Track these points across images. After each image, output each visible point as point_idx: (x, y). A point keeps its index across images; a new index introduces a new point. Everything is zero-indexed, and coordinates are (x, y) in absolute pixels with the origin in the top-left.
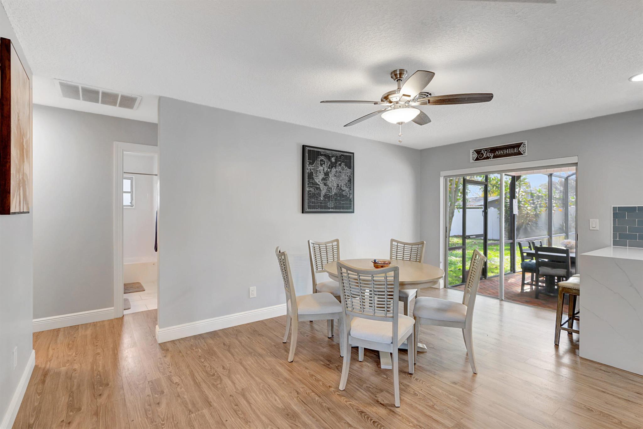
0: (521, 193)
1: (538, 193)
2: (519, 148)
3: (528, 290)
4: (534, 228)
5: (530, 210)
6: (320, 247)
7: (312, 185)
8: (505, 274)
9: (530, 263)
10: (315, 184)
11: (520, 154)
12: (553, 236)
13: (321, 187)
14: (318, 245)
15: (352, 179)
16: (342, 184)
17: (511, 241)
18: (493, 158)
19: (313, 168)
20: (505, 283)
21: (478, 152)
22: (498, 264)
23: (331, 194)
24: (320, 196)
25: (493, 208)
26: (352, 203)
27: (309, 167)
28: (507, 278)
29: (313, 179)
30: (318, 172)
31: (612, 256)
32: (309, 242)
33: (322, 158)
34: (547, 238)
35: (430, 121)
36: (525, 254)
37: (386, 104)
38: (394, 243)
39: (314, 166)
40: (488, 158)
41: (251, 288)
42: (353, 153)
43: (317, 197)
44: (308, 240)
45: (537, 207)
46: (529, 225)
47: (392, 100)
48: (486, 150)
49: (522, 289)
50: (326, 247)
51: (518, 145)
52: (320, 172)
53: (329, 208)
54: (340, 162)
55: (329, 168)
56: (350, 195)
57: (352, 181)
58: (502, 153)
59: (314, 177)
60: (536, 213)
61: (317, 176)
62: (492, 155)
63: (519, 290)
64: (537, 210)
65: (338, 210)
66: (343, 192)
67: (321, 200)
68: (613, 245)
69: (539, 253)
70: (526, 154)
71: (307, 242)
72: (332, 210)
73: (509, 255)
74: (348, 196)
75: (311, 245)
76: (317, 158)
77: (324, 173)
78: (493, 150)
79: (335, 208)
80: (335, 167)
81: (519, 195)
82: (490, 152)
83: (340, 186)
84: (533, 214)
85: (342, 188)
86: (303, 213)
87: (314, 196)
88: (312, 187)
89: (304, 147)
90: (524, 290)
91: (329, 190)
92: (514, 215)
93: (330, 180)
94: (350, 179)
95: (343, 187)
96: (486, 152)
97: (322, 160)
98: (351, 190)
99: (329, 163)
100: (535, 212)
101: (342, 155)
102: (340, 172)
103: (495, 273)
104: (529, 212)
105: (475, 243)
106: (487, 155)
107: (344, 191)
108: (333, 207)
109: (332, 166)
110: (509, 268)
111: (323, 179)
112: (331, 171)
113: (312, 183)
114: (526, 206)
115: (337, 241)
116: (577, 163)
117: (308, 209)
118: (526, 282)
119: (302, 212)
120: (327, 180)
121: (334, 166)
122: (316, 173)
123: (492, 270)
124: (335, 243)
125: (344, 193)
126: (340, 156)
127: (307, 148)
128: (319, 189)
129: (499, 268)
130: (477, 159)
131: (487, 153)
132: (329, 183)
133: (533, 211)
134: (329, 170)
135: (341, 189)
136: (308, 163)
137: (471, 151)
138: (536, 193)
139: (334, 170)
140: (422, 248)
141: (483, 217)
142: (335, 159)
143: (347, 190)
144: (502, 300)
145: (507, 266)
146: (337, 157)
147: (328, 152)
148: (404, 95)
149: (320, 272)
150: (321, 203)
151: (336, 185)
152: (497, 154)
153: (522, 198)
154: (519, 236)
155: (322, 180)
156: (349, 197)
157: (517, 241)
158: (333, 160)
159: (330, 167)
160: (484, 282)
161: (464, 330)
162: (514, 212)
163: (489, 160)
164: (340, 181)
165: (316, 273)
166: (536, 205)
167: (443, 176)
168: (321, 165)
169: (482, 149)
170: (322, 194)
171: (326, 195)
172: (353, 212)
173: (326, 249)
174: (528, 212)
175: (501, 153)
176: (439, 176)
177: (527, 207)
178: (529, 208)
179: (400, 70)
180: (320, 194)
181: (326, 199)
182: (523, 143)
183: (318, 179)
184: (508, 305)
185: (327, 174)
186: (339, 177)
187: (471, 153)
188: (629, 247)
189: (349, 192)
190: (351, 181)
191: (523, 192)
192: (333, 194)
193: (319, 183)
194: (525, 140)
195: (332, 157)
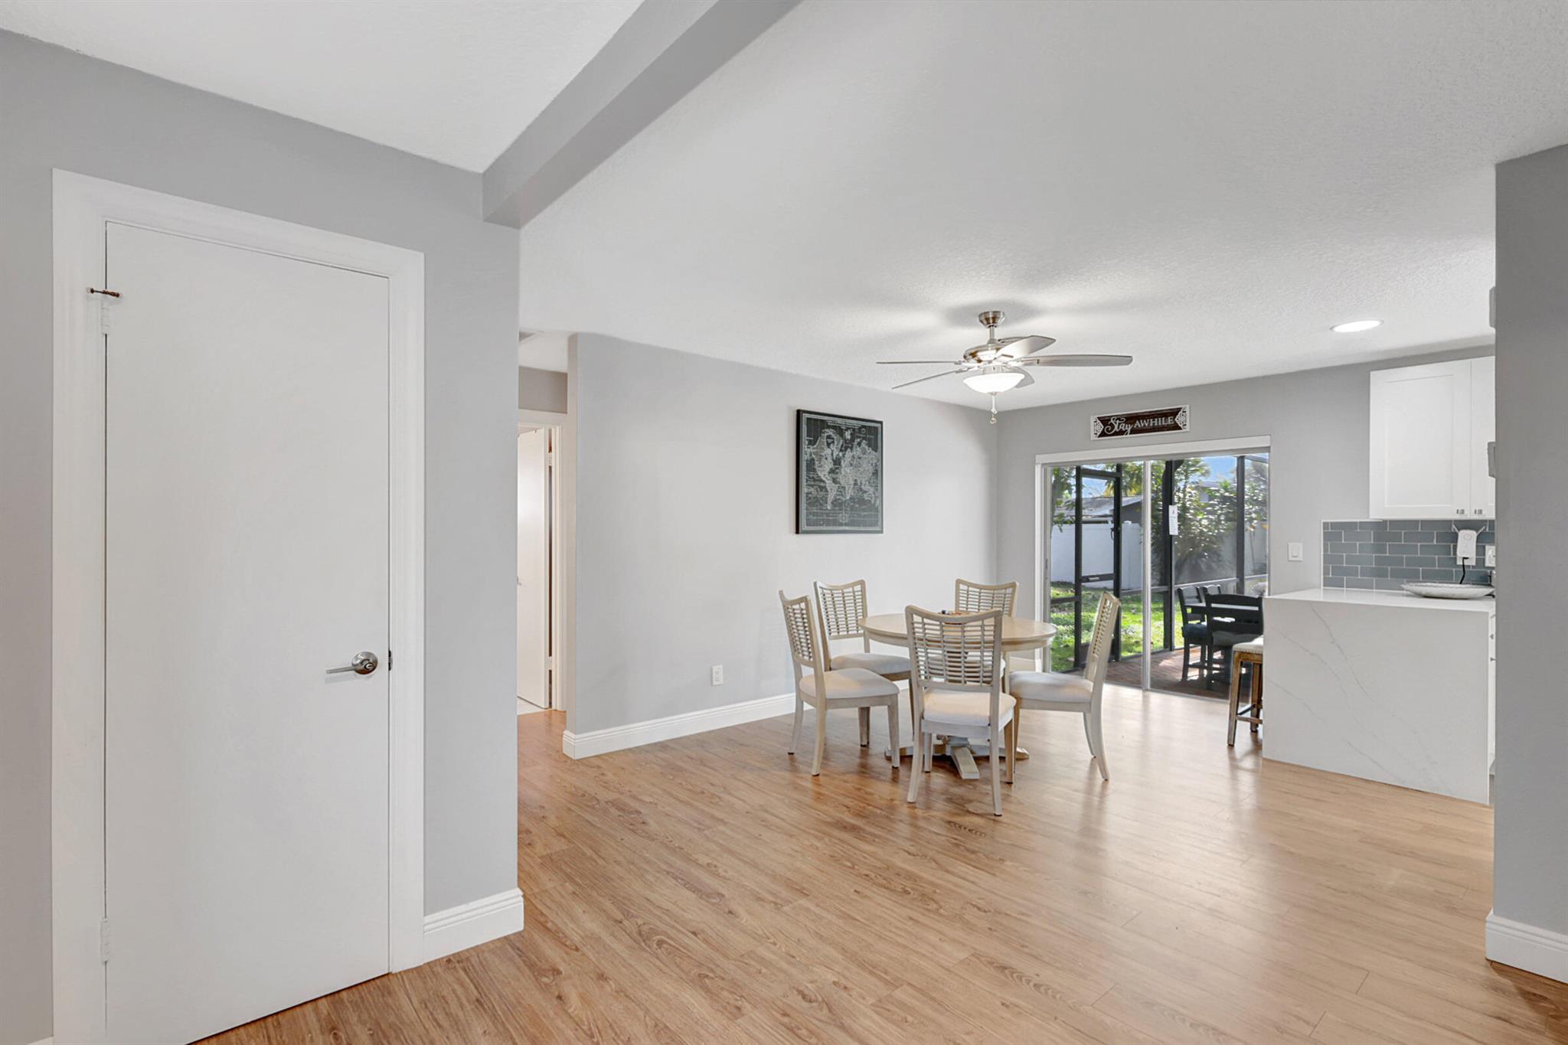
0: (1188, 490)
1: (1222, 491)
2: (1175, 417)
3: (1196, 678)
4: (1214, 565)
5: (1206, 527)
6: (832, 595)
7: (812, 483)
8: (1152, 654)
9: (1198, 626)
10: (817, 480)
11: (1176, 427)
12: (1247, 579)
13: (827, 485)
14: (829, 592)
15: (879, 469)
16: (863, 480)
17: (1164, 588)
18: (1130, 434)
19: (815, 450)
20: (1152, 667)
21: (1105, 421)
22: (1141, 636)
23: (844, 499)
24: (826, 503)
25: (1130, 522)
26: (880, 514)
27: (809, 450)
28: (1157, 660)
29: (814, 470)
30: (824, 459)
31: (1322, 600)
32: (815, 584)
33: (830, 432)
34: (1235, 584)
35: (1033, 382)
36: (1189, 611)
37: (973, 363)
38: (962, 587)
39: (817, 448)
40: (1121, 433)
41: (715, 669)
42: (881, 423)
43: (821, 505)
44: (815, 580)
45: (1221, 520)
46: (1203, 559)
47: (982, 358)
48: (1119, 418)
49: (1185, 675)
50: (843, 594)
51: (1174, 413)
52: (826, 459)
53: (841, 525)
54: (859, 440)
55: (841, 451)
56: (875, 501)
57: (879, 474)
58: (1147, 425)
59: (816, 467)
60: (1219, 532)
61: (821, 467)
62: (1130, 428)
63: (1179, 677)
64: (1220, 527)
65: (856, 528)
66: (865, 495)
67: (827, 509)
68: (1324, 586)
69: (1213, 605)
70: (1188, 428)
71: (813, 585)
72: (847, 528)
73: (1163, 619)
74: (873, 502)
75: (820, 591)
76: (821, 432)
77: (833, 459)
78: (1131, 419)
79: (851, 523)
80: (851, 448)
81: (1185, 496)
82: (1126, 423)
83: (859, 484)
84: (1212, 535)
85: (863, 487)
86: (797, 532)
87: (816, 501)
88: (812, 486)
89: (799, 413)
90: (1187, 677)
91: (841, 492)
92: (1171, 536)
93: (843, 473)
94: (877, 470)
95: (865, 485)
96: (1118, 421)
97: (829, 437)
98: (877, 490)
99: (841, 441)
100: (1216, 531)
101: (864, 427)
102: (860, 458)
103: (1135, 652)
104: (1205, 530)
105: (1093, 597)
106: (1120, 427)
107: (866, 492)
108: (847, 521)
109: (847, 446)
110: (1161, 644)
111: (832, 471)
112: (844, 456)
113: (813, 478)
114: (1199, 517)
115: (862, 583)
116: (1269, 447)
117: (807, 525)
118: (1191, 663)
119: (795, 531)
120: (837, 473)
121: (848, 447)
122: (820, 460)
123: (1130, 648)
124: (858, 588)
125: (866, 497)
126: (860, 428)
127: (805, 416)
128: (823, 488)
129: (1142, 642)
130: (1103, 434)
131: (1119, 424)
132: (840, 478)
133: (1213, 528)
134: (841, 454)
135: (861, 489)
136: (807, 442)
137: (1093, 419)
138: (1218, 491)
139: (849, 453)
140: (1013, 594)
141: (1113, 541)
142: (851, 434)
143: (872, 490)
144: (1147, 690)
145: (1157, 638)
146: (854, 430)
147: (839, 421)
148: (1003, 355)
149: (836, 638)
150: (828, 515)
151: (853, 483)
152: (1137, 426)
153: (1191, 500)
154: (1181, 578)
155: (829, 473)
156: (875, 504)
157: (1175, 587)
158: (848, 435)
159: (843, 449)
160: (1114, 666)
161: (1088, 715)
162: (1170, 530)
163: (1124, 436)
164: (859, 475)
165: (830, 639)
166: (1219, 516)
167: (1041, 462)
168: (828, 445)
169: (1112, 416)
170: (829, 499)
171: (836, 500)
172: (881, 532)
173: (844, 598)
174: (1202, 531)
175: (1145, 425)
176: (1034, 463)
177: (1201, 520)
178: (1205, 522)
179: (995, 312)
180: (827, 498)
181: (837, 508)
182: (1181, 408)
183: (824, 471)
184: (1157, 698)
185: (837, 462)
186: (859, 465)
187: (1092, 423)
188: (1347, 587)
189: (874, 493)
190: (877, 473)
191: (1193, 490)
192: (848, 498)
193: (824, 479)
194: (1186, 404)
195: (846, 430)
